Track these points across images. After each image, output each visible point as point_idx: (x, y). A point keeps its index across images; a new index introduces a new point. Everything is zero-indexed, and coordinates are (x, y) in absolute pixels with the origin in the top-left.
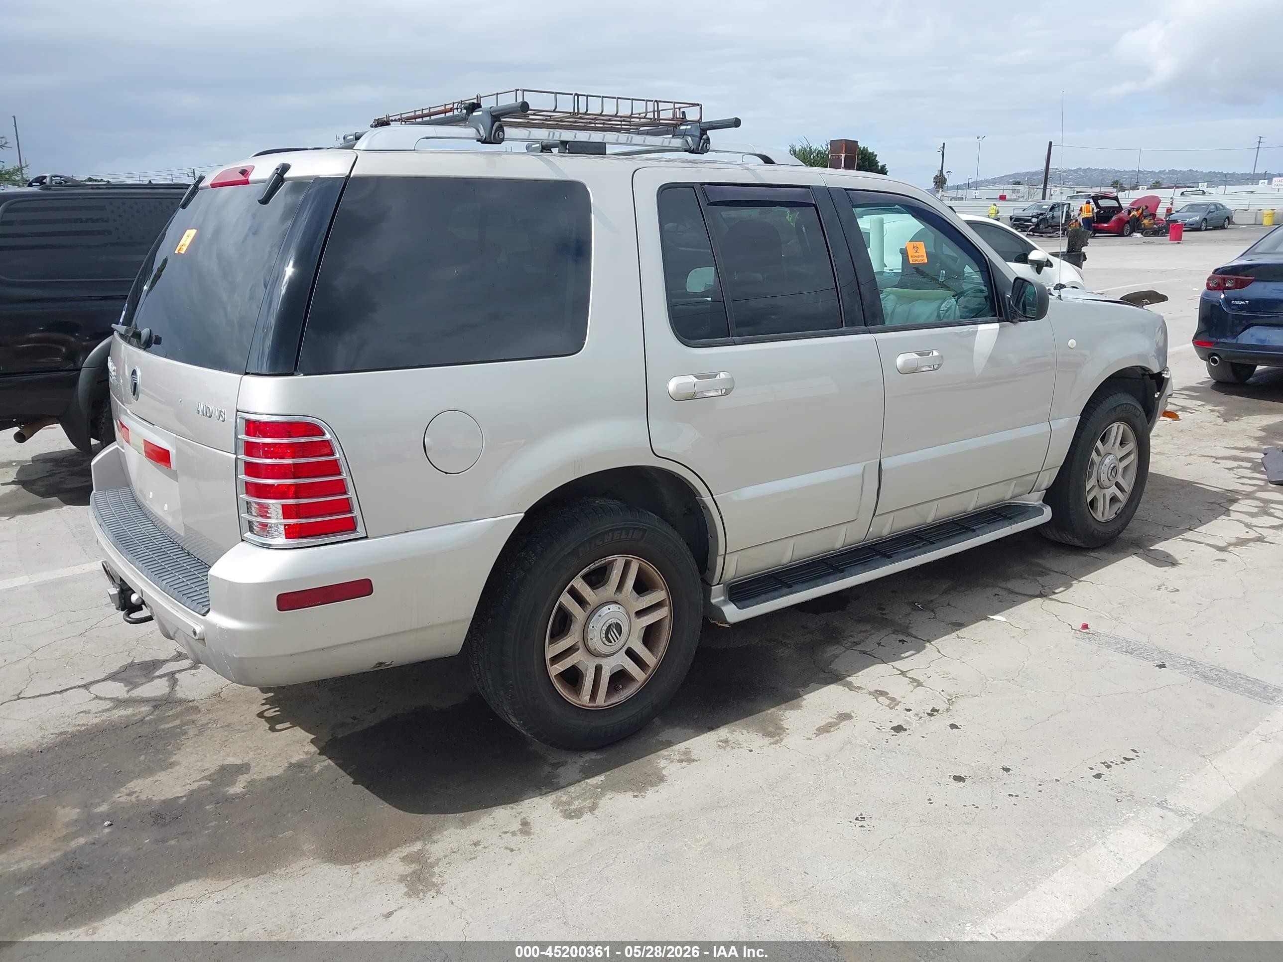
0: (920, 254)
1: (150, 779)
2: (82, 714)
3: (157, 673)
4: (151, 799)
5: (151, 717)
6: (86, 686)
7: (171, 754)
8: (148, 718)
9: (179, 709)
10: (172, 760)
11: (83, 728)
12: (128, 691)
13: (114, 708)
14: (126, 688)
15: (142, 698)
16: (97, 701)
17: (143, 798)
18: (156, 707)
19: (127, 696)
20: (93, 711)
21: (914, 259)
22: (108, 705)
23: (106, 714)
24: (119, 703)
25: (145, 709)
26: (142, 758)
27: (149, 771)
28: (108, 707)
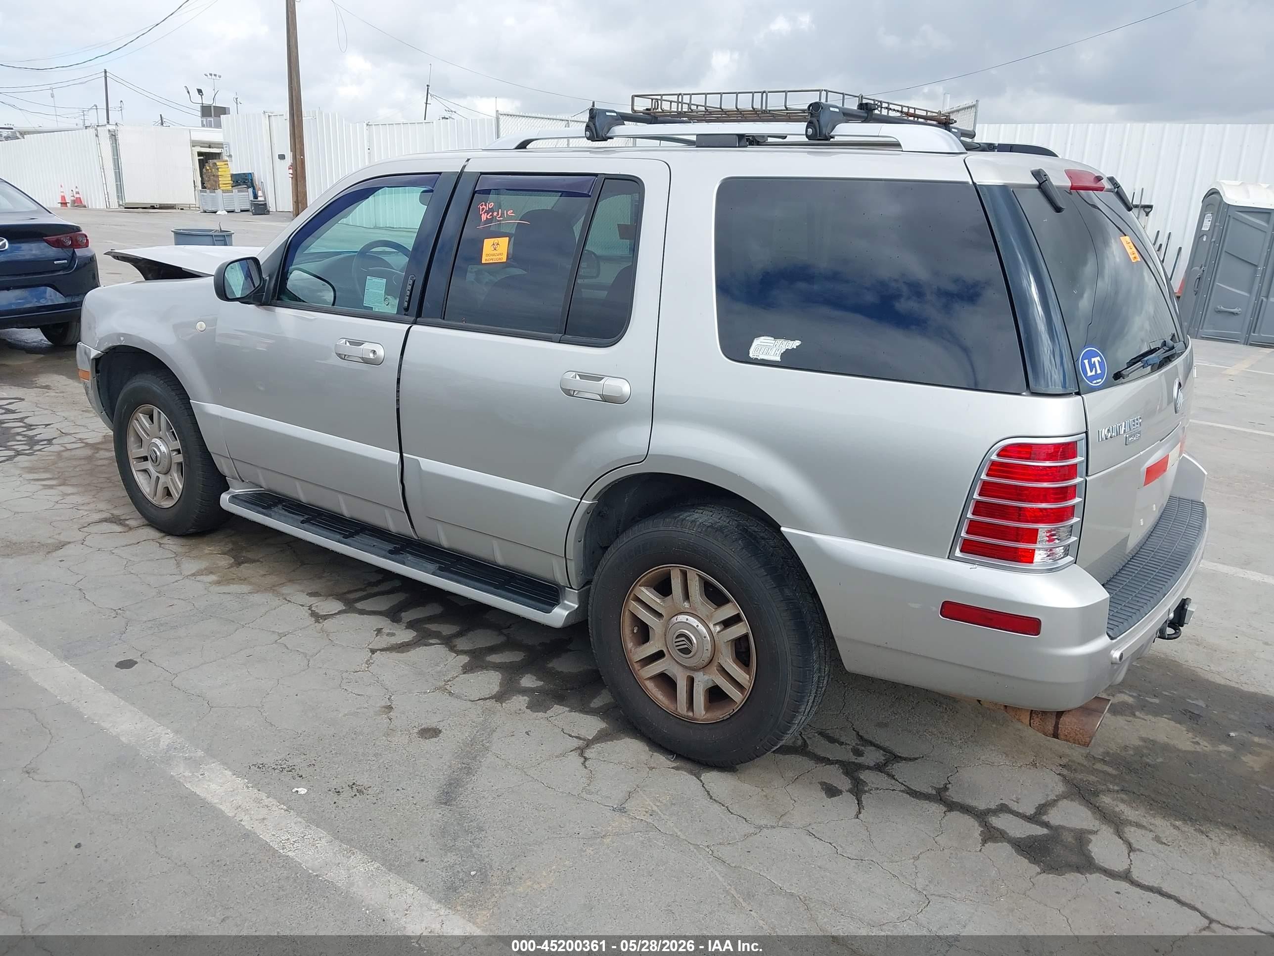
1: (1172, 742)
2: (1164, 841)
3: (1045, 831)
4: (1187, 731)
5: (1111, 787)
6: (1126, 876)
7: (1136, 749)
8: (1116, 788)
9: (1079, 776)
10: (1141, 743)
11: (1177, 823)
12: (1095, 832)
13: (1131, 823)
14: (1092, 837)
15: (1094, 813)
16: (1135, 845)
17: (1190, 735)
18: (1096, 794)
19: (1105, 828)
20: (1151, 835)
22: (1131, 833)
23: (1144, 822)
24: (1117, 824)
25: (1106, 800)
26: (1160, 760)
27: (1166, 748)
28: (1133, 829)
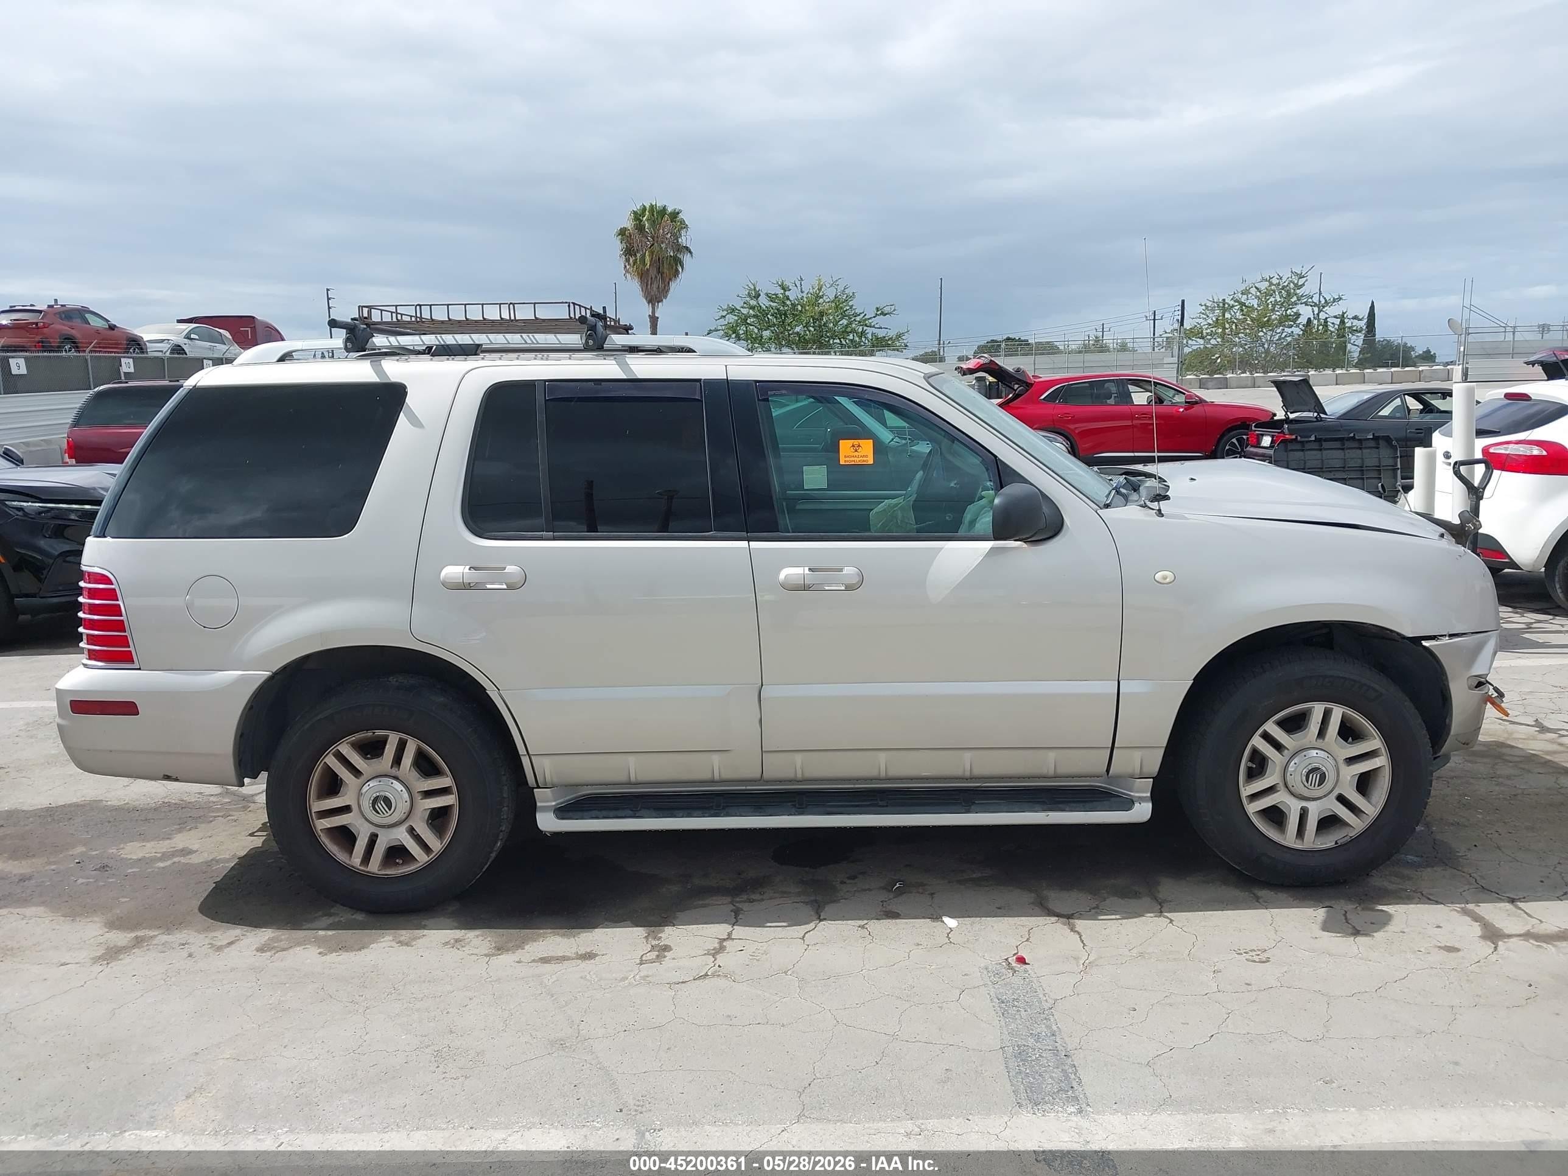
0: (860, 454)
21: (847, 459)
